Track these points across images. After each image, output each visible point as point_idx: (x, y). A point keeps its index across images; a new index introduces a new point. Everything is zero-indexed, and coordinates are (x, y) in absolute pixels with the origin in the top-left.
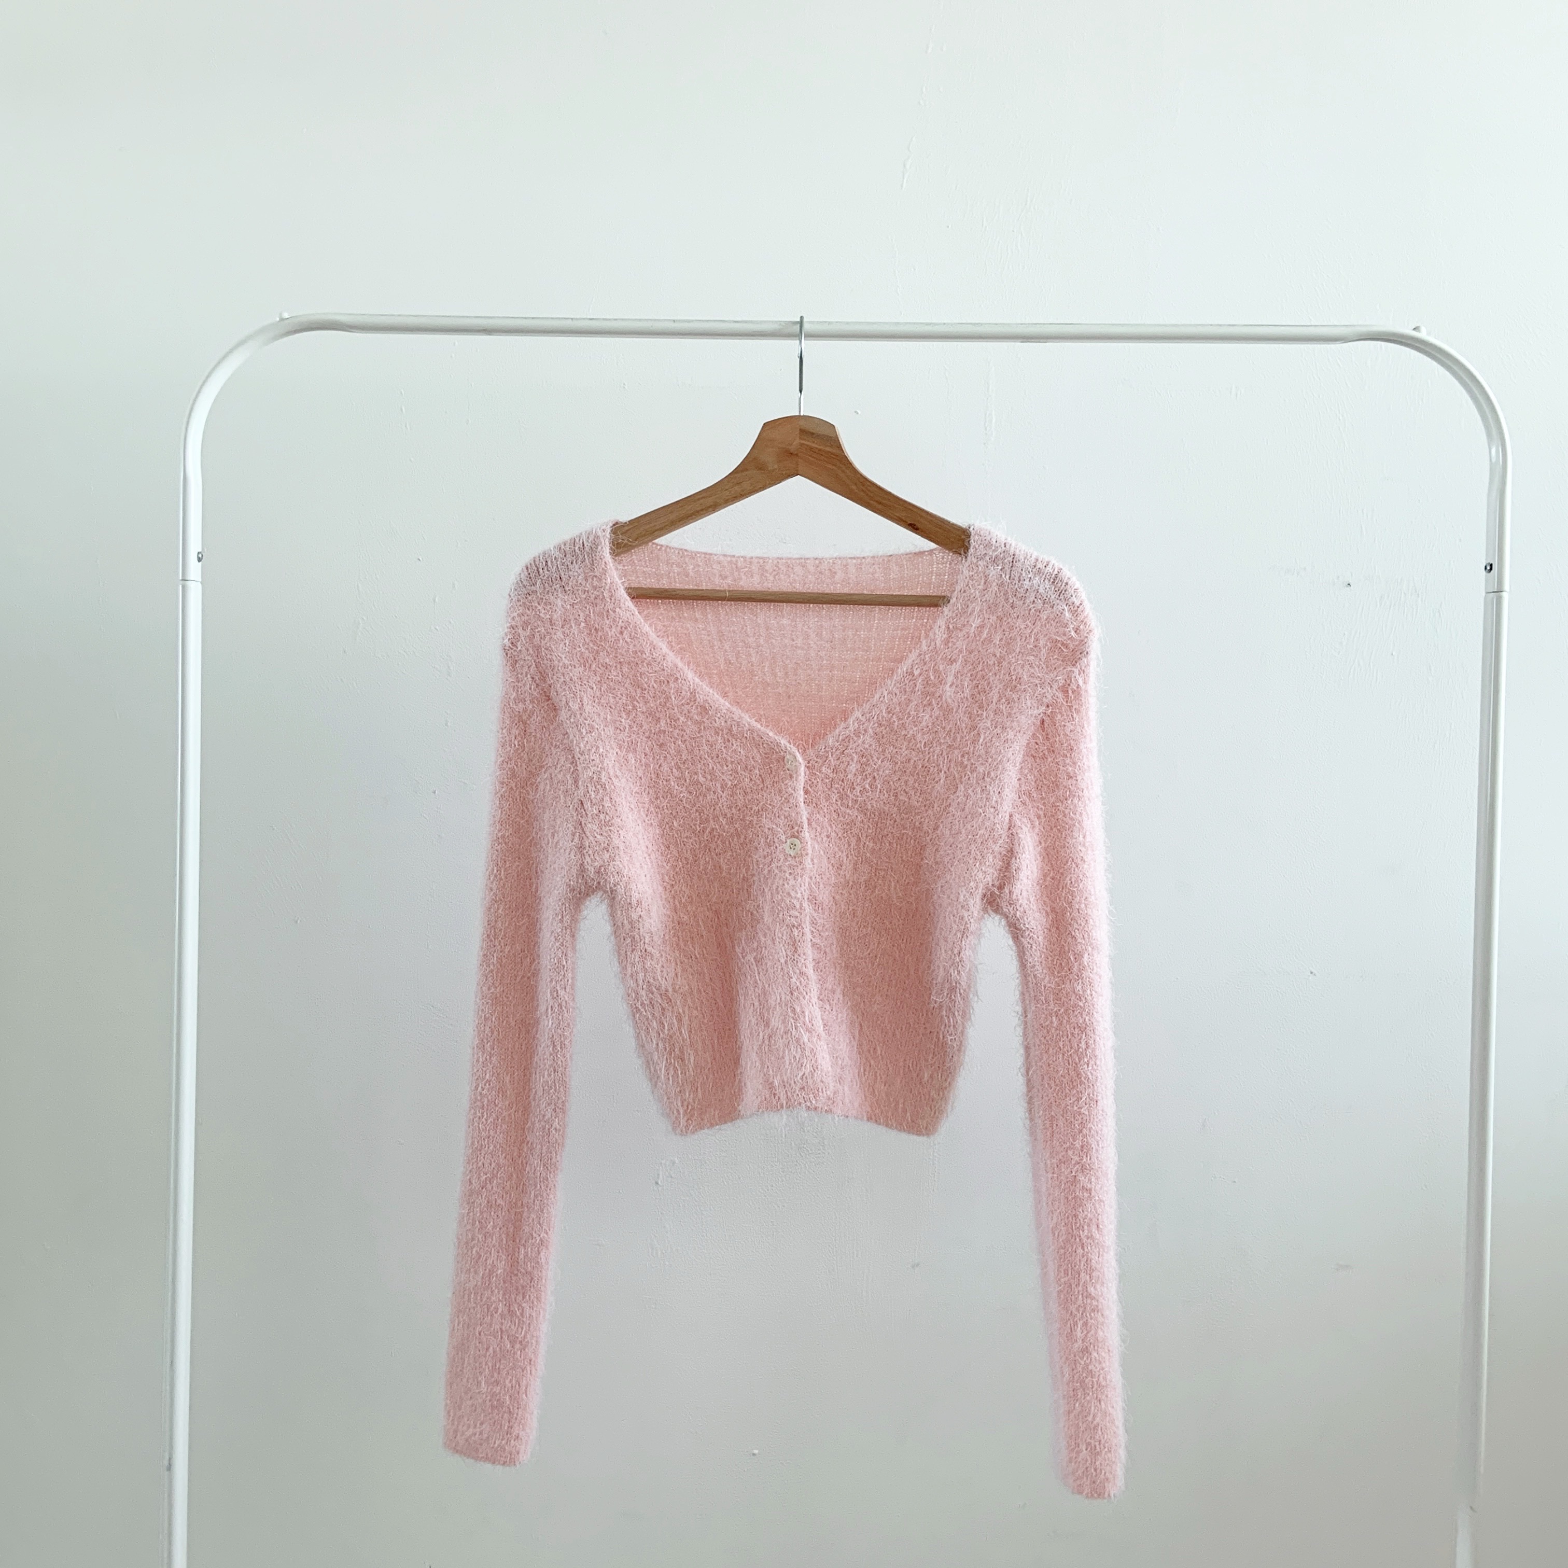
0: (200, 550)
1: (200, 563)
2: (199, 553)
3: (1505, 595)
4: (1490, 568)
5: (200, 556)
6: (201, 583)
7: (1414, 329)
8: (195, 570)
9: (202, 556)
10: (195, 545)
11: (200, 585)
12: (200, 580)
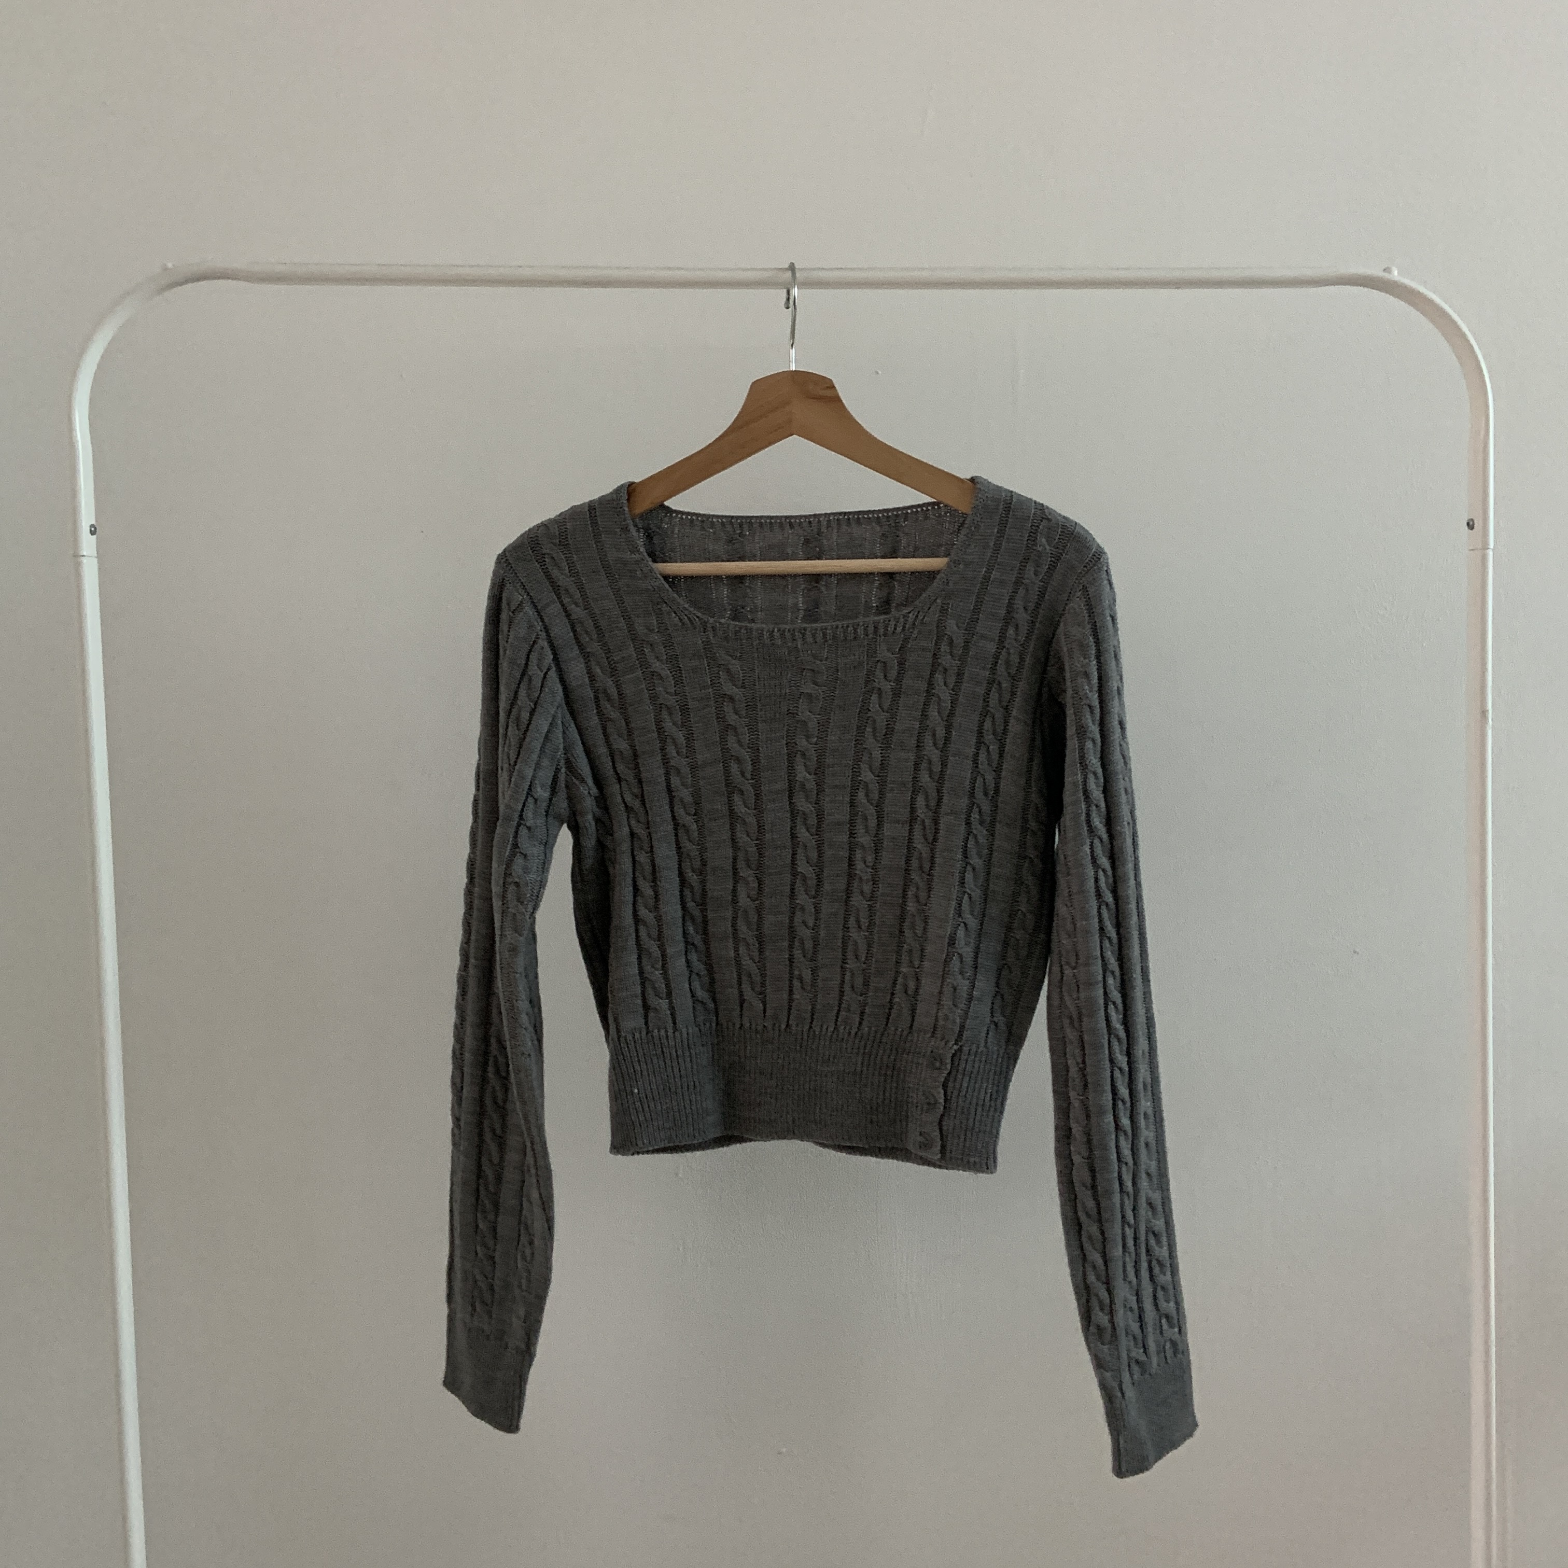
0: (93, 522)
1: (95, 537)
2: (92, 526)
3: (1490, 553)
4: (1470, 525)
5: (93, 529)
6: (97, 557)
7: (1384, 270)
8: (88, 545)
9: (95, 529)
10: (87, 517)
11: (96, 560)
12: (96, 555)
